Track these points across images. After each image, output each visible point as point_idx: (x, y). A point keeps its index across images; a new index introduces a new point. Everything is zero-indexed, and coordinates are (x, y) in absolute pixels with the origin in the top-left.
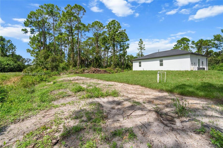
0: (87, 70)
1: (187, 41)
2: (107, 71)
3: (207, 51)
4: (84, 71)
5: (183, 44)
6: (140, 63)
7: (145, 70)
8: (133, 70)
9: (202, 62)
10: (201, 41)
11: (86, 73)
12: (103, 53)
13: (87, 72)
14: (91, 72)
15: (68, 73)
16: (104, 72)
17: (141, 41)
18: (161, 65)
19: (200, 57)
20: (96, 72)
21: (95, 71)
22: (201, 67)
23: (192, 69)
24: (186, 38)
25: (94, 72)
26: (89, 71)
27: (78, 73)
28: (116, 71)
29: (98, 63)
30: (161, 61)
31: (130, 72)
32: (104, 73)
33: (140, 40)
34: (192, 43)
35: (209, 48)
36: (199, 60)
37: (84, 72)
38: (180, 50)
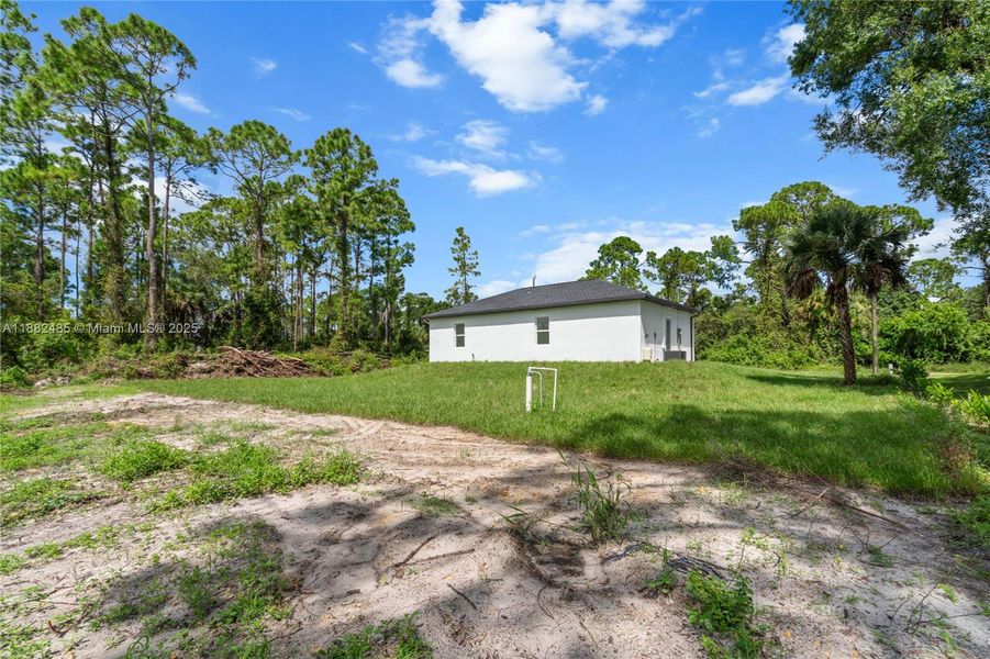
0: (201, 359)
1: (633, 252)
2: (308, 367)
3: (694, 292)
4: (184, 364)
5: (618, 262)
6: (460, 329)
7: (480, 358)
8: (431, 361)
9: (679, 330)
10: (675, 254)
11: (196, 376)
12: (288, 281)
13: (203, 371)
14: (226, 371)
15: (83, 378)
16: (295, 371)
17: (460, 238)
18: (543, 338)
19: (670, 313)
20: (250, 370)
21: (249, 363)
22: (674, 348)
23: (647, 358)
24: (629, 239)
25: (239, 371)
26: (213, 364)
27: (152, 377)
28: (353, 362)
29: (263, 328)
30: (543, 324)
31: (417, 367)
32: (295, 374)
33: (457, 230)
34: (647, 260)
35: (700, 281)
36: (668, 323)
37: (189, 370)
38: (608, 283)
